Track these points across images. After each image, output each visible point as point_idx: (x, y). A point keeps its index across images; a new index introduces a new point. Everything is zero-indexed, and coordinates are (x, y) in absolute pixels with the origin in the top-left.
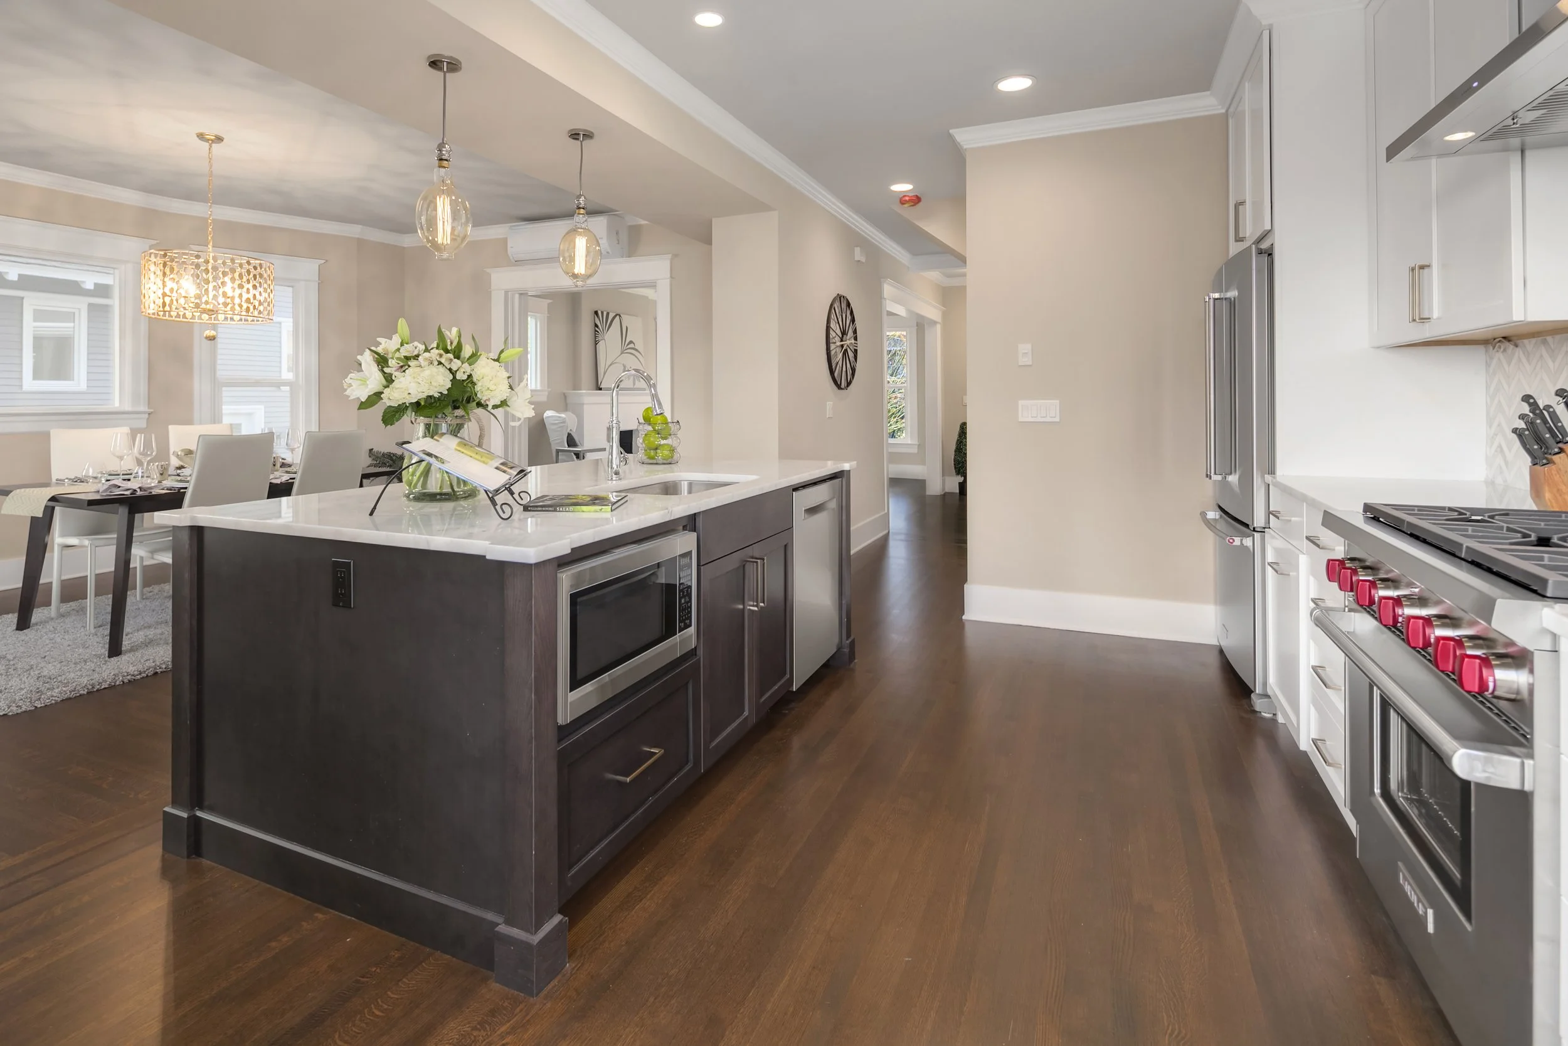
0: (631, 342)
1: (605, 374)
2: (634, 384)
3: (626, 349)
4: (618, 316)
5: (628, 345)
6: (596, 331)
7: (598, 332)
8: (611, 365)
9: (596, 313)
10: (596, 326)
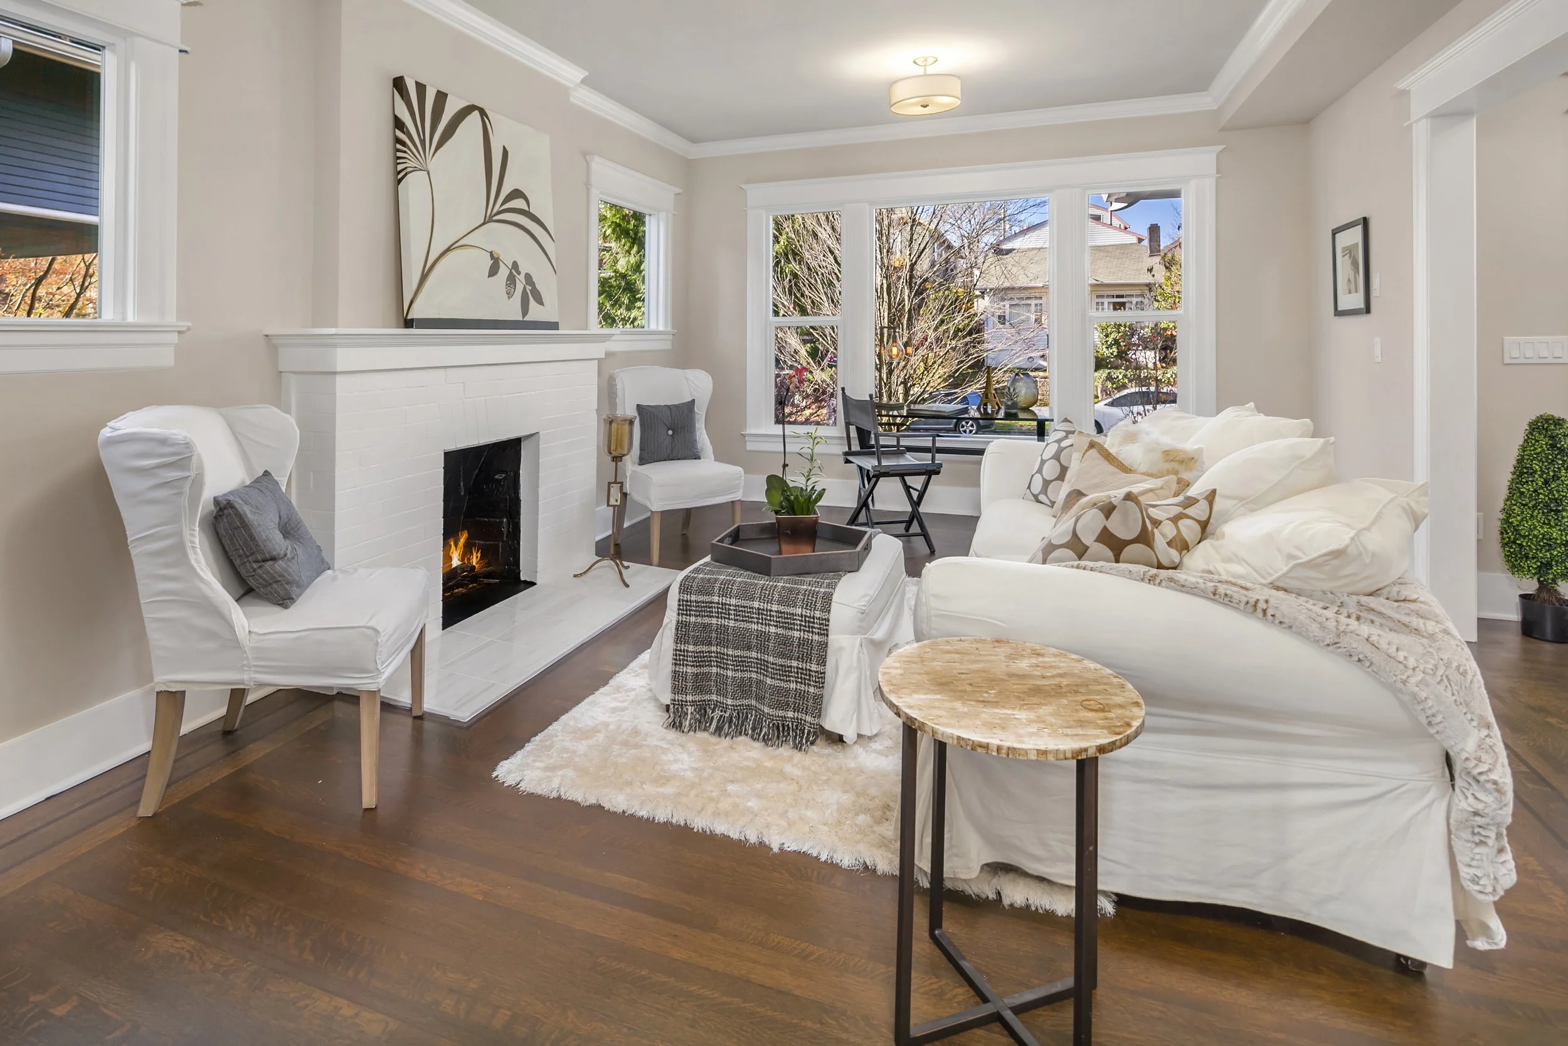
0: (517, 194)
1: (424, 277)
2: (525, 310)
3: (499, 213)
4: (476, 113)
5: (509, 198)
6: (398, 141)
7: (403, 144)
8: (448, 250)
9: (399, 84)
10: (399, 124)
